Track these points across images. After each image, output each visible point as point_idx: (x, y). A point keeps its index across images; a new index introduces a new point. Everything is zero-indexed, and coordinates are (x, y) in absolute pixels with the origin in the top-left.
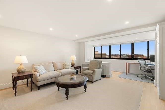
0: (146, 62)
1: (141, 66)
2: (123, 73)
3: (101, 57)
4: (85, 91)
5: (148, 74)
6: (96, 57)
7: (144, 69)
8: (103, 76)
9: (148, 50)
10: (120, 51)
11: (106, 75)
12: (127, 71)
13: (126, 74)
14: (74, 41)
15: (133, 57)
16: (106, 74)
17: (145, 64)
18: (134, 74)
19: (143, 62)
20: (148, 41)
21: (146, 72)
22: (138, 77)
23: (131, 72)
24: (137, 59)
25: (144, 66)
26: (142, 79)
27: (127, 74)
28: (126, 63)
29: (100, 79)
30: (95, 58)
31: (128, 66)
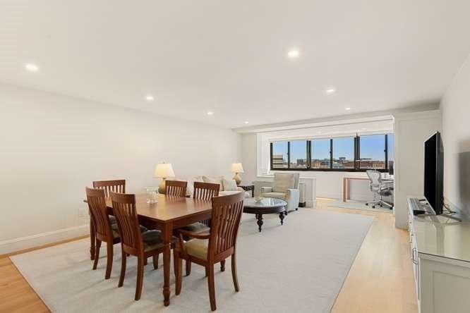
0: (380, 175)
1: (372, 182)
2: (338, 199)
3: (289, 166)
4: (282, 222)
5: (385, 198)
6: (274, 166)
7: (377, 189)
8: (302, 205)
9: (386, 151)
10: (331, 152)
11: (305, 203)
12: (347, 197)
13: (344, 201)
14: (233, 130)
15: (358, 166)
16: (306, 201)
17: (380, 180)
18: (360, 201)
19: (375, 176)
20: (385, 133)
21: (381, 194)
22: (367, 204)
23: (352, 196)
24: (364, 171)
25: (378, 182)
26: (374, 207)
27: (347, 201)
28: (345, 179)
29: (297, 209)
30: (272, 169)
31: (347, 184)
